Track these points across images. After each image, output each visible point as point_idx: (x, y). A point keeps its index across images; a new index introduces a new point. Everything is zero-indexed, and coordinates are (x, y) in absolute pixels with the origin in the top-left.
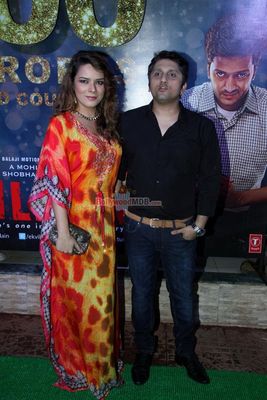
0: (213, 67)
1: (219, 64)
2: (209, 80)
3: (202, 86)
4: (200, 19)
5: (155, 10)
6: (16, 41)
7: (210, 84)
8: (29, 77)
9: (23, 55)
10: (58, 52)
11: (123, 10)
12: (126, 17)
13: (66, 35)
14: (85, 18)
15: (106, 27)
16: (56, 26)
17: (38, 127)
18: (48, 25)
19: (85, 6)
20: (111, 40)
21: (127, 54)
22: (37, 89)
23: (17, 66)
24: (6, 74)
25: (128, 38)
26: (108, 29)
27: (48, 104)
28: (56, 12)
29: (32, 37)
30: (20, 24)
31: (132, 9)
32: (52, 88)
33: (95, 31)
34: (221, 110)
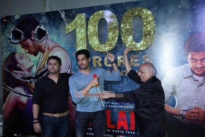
1: (193, 55)
2: (188, 63)
3: (184, 65)
6: (101, 51)
8: (106, 64)
9: (103, 56)
10: (118, 53)
11: (145, 36)
12: (147, 38)
13: (121, 47)
14: (129, 40)
15: (138, 42)
16: (117, 43)
17: (109, 85)
18: (114, 44)
19: (129, 35)
20: (140, 48)
21: (148, 53)
22: (108, 69)
23: (101, 60)
24: (97, 63)
25: (148, 47)
26: (139, 44)
28: (117, 38)
29: (107, 49)
30: (102, 44)
31: (149, 35)
33: (133, 45)
34: (195, 76)
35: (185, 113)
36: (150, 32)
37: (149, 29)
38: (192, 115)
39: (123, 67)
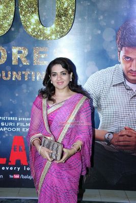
0: (122, 53)
1: (127, 52)
2: (120, 63)
3: (115, 67)
4: (113, 22)
5: (82, 16)
7: (120, 65)
10: (13, 43)
11: (59, 16)
12: (61, 20)
13: (19, 32)
14: (33, 21)
16: (12, 26)
18: (6, 25)
19: (33, 12)
20: (50, 35)
25: (62, 34)
26: (49, 29)
27: (5, 78)
28: (12, 16)
31: (65, 15)
32: (8, 68)
33: (40, 29)
34: (128, 83)
35: (111, 136)
36: (66, 10)
37: (65, 6)
38: (121, 139)
39: (21, 66)
